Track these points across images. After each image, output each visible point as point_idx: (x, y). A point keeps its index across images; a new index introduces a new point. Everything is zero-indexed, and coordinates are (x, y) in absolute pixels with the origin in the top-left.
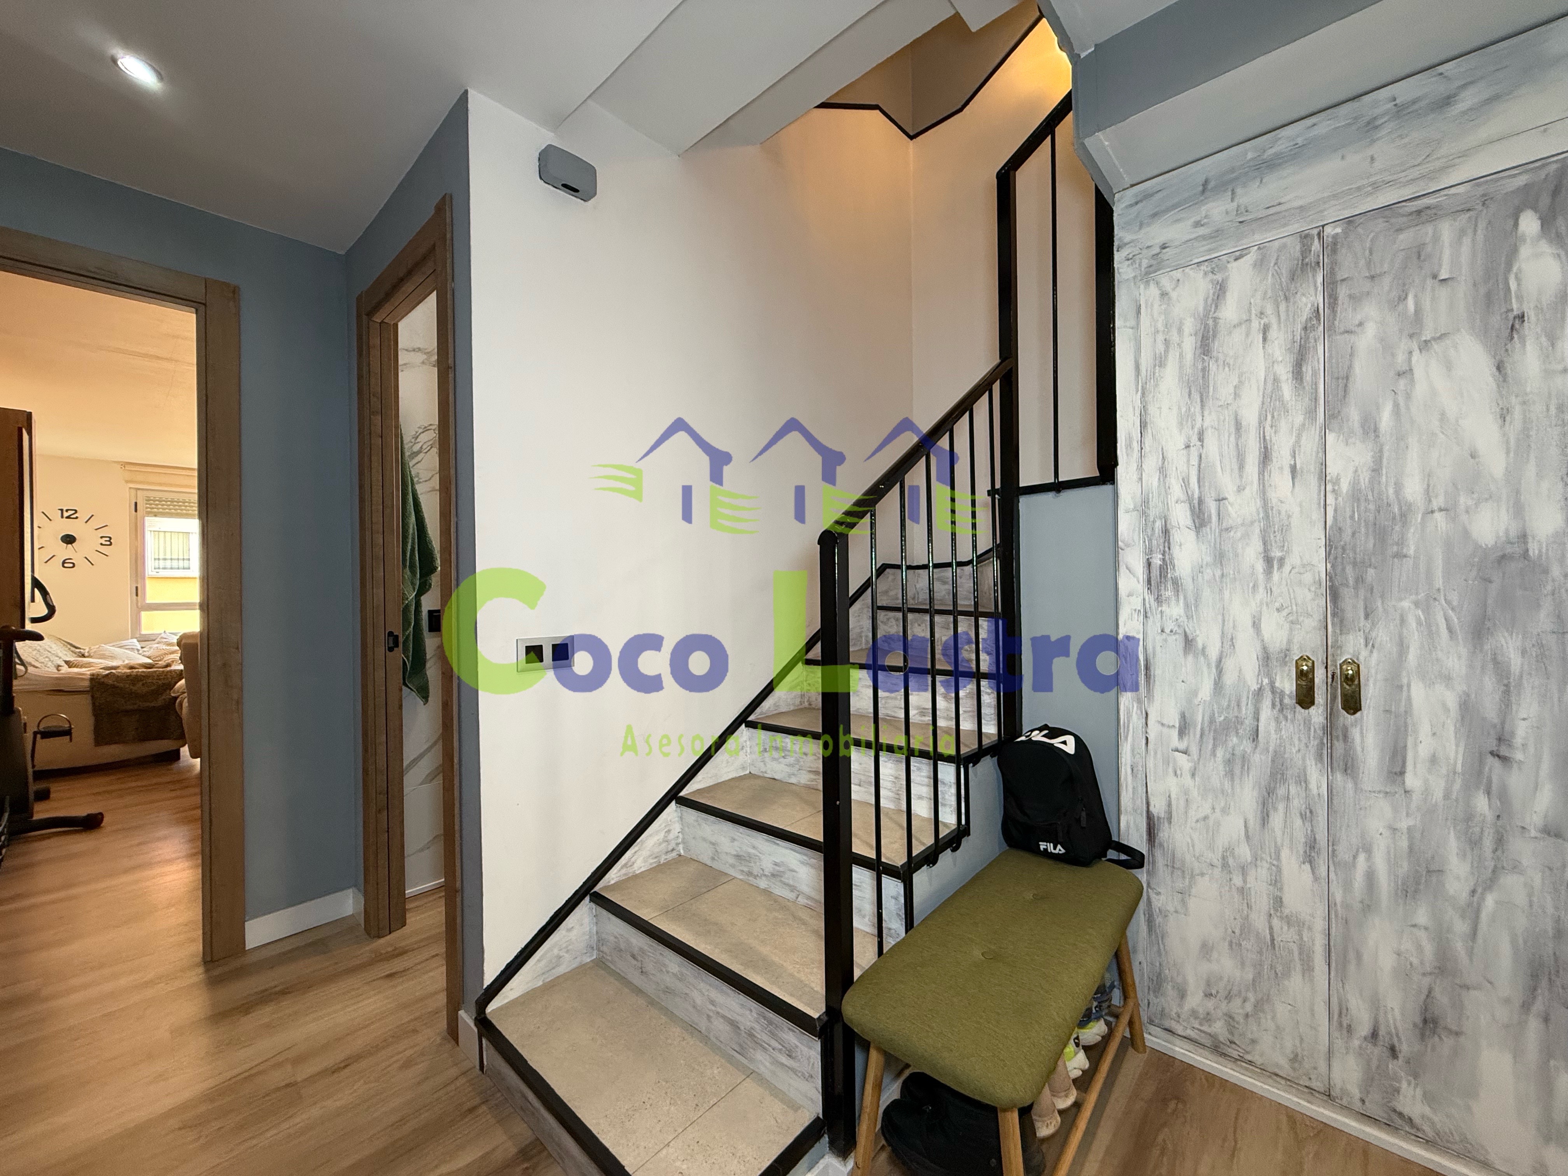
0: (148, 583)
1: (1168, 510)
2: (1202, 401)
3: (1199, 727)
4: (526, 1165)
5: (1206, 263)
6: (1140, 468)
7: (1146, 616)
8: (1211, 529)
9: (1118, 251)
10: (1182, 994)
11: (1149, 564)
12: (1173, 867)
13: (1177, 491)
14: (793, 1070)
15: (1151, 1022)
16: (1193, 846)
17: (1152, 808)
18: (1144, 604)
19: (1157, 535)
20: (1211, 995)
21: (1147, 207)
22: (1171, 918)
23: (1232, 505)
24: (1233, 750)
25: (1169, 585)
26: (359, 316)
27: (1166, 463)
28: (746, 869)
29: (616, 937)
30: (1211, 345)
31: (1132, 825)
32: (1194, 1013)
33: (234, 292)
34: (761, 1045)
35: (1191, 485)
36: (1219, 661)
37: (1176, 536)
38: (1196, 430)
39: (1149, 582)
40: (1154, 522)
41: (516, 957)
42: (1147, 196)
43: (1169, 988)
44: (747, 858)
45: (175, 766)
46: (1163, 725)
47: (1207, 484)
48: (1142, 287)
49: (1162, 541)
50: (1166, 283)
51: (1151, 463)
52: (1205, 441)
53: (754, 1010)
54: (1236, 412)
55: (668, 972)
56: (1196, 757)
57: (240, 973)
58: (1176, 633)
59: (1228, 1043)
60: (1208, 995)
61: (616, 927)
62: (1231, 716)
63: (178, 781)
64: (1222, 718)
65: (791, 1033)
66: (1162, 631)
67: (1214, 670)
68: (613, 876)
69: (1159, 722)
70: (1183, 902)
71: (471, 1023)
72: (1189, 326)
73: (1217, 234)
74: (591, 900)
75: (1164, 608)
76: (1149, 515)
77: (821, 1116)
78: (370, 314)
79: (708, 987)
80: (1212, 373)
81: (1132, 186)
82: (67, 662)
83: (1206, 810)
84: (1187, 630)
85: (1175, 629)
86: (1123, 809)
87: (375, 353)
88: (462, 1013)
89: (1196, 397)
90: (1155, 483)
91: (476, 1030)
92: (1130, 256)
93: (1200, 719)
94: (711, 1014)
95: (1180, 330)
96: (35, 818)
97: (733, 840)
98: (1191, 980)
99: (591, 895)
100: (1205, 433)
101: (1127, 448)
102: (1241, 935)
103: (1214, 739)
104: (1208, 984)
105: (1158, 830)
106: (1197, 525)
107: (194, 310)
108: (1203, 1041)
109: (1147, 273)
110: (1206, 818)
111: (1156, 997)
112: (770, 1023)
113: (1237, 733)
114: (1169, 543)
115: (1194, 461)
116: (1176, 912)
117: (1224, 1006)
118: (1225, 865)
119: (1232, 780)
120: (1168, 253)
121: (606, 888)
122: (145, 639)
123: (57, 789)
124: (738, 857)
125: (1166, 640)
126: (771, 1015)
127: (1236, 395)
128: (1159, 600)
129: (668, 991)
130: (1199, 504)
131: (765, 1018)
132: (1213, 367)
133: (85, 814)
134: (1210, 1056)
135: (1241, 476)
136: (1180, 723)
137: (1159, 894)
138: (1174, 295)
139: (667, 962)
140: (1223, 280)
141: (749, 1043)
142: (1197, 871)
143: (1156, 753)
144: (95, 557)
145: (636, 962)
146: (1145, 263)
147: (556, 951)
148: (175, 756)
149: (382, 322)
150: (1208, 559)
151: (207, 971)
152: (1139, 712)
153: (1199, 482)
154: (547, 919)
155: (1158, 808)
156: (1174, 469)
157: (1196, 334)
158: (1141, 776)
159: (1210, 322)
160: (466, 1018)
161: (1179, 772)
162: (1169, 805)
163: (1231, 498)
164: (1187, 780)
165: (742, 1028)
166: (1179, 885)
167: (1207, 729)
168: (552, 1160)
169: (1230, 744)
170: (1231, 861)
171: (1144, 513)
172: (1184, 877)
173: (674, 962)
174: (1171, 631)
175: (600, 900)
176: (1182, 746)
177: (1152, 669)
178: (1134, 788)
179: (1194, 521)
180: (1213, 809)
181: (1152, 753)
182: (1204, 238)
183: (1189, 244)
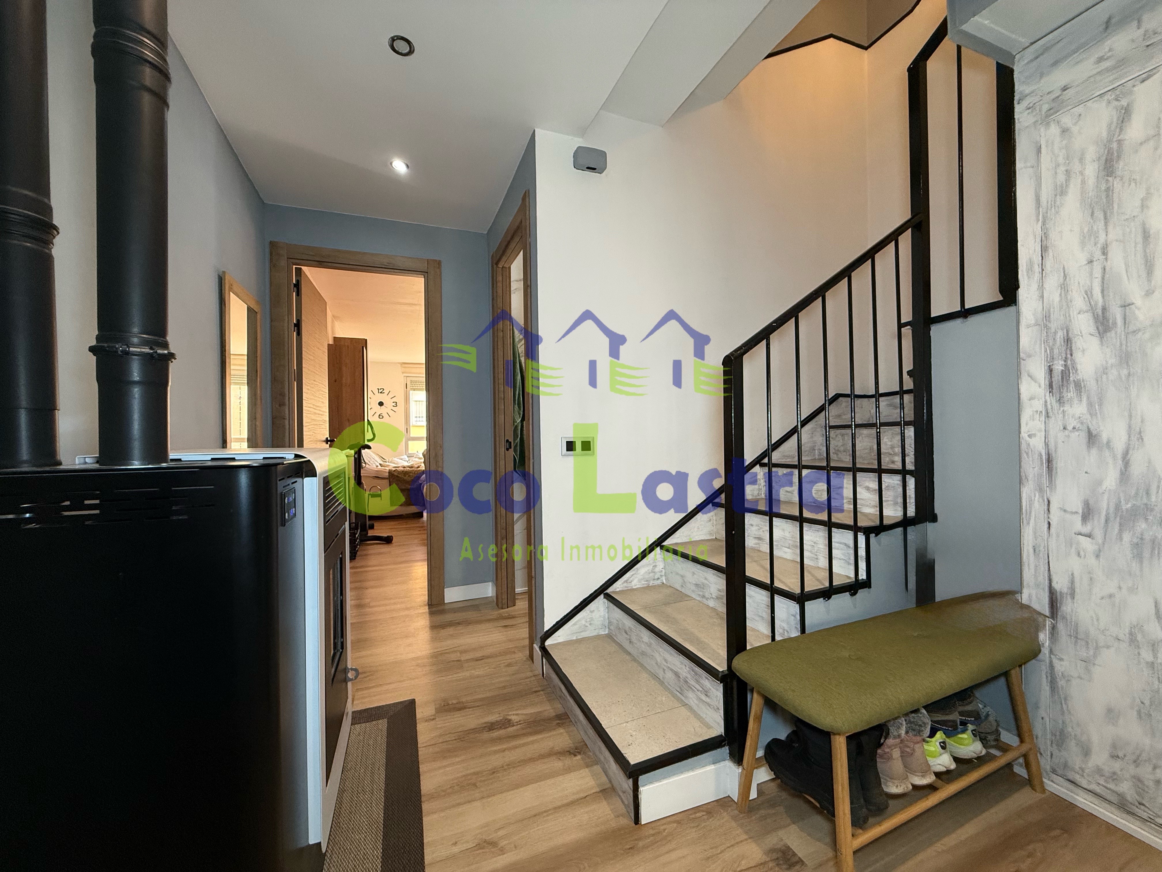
0: (411, 428)
1: (1070, 320)
2: (1106, 218)
3: (1104, 513)
4: (558, 722)
5: (1110, 93)
6: (1041, 287)
7: (1047, 416)
8: (1116, 333)
9: (1019, 103)
10: (1086, 752)
11: (1051, 370)
12: (1076, 638)
13: (1079, 302)
14: (709, 705)
15: (1054, 771)
16: (1098, 620)
17: (1054, 584)
18: (1046, 405)
19: (1058, 343)
20: (1118, 757)
21: (1047, 59)
22: (1074, 682)
23: (1139, 309)
24: (1142, 535)
25: (1072, 386)
26: (492, 266)
27: (1067, 280)
28: (701, 593)
29: (617, 620)
30: (1116, 166)
31: (1034, 597)
32: (1099, 771)
33: (439, 264)
34: (691, 688)
35: (1095, 296)
36: (1126, 454)
37: (1078, 343)
38: (1099, 246)
39: (1051, 386)
40: (1055, 333)
41: (562, 619)
42: (1046, 49)
43: (1072, 744)
44: (702, 586)
45: (421, 520)
46: (1065, 511)
47: (1111, 294)
48: (1042, 130)
49: (1064, 348)
50: (1066, 120)
51: (1052, 283)
52: (1109, 255)
53: (687, 666)
54: (1143, 221)
55: (643, 642)
56: (1100, 541)
57: (442, 612)
58: (1078, 430)
59: (1137, 804)
60: (1115, 757)
61: (618, 614)
62: (1138, 503)
63: (422, 527)
64: (1129, 505)
65: (707, 680)
66: (1065, 428)
67: (1120, 462)
68: (618, 586)
69: (1061, 509)
70: (1088, 671)
71: (538, 649)
72: (1092, 152)
73: (1122, 63)
74: (604, 597)
75: (1067, 408)
76: (1050, 328)
77: (723, 734)
78: (497, 264)
79: (663, 651)
80: (1116, 191)
81: (1032, 44)
82: (380, 464)
83: (1111, 587)
84: (1090, 426)
85: (1078, 426)
86: (1025, 583)
87: (500, 285)
88: (535, 645)
89: (1099, 214)
90: (1057, 299)
91: (540, 653)
92: (1031, 105)
93: (1105, 505)
94: (665, 668)
95: (1081, 160)
96: (369, 535)
97: (694, 573)
98: (1095, 739)
99: (604, 594)
100: (1109, 249)
101: (1028, 272)
102: (1151, 705)
103: (1120, 524)
104: (1114, 746)
105: (1061, 604)
106: (1101, 332)
107: (423, 276)
108: (1109, 797)
109: (1047, 116)
110: (1111, 596)
111: (1060, 751)
112: (696, 674)
113: (1146, 519)
114: (1071, 350)
115: (1098, 273)
116: (1080, 677)
117: (1132, 770)
118: (1133, 640)
119: (1141, 562)
120: (1069, 93)
121: (614, 592)
122: (410, 456)
123: (377, 525)
124: (697, 585)
125: (1068, 436)
126: (696, 669)
127: (1144, 206)
128: (1060, 401)
129: (643, 653)
130: (1103, 313)
131: (693, 670)
132: (1117, 185)
133: (386, 536)
134: (1116, 812)
135: (1149, 281)
136: (1083, 509)
137: (1061, 659)
138: (1075, 129)
139: (642, 635)
140: (1128, 105)
141: (685, 687)
142: (1101, 644)
143: (1058, 536)
144: (391, 413)
145: (627, 636)
146: (1046, 107)
147: (583, 622)
148: (420, 515)
149: (503, 267)
150: (1112, 361)
151: (429, 608)
152: (1041, 500)
153: (1103, 291)
154: (579, 602)
155: (1060, 584)
156: (1077, 283)
157: (1099, 159)
158: (1043, 555)
159: (1115, 145)
160: (536, 647)
161: (1082, 553)
162: (1072, 582)
163: (1138, 302)
164: (1092, 561)
165: (681, 677)
166: (1083, 654)
167: (1112, 515)
168: (571, 723)
169: (1138, 530)
170: (1139, 637)
171: (1046, 326)
172: (1088, 648)
173: (646, 635)
174: (1074, 428)
175: (609, 597)
176: (1086, 530)
177: (1054, 462)
178: (1036, 566)
179: (1098, 328)
180: (1120, 588)
181: (1054, 535)
182: (1108, 70)
183: (1092, 79)
